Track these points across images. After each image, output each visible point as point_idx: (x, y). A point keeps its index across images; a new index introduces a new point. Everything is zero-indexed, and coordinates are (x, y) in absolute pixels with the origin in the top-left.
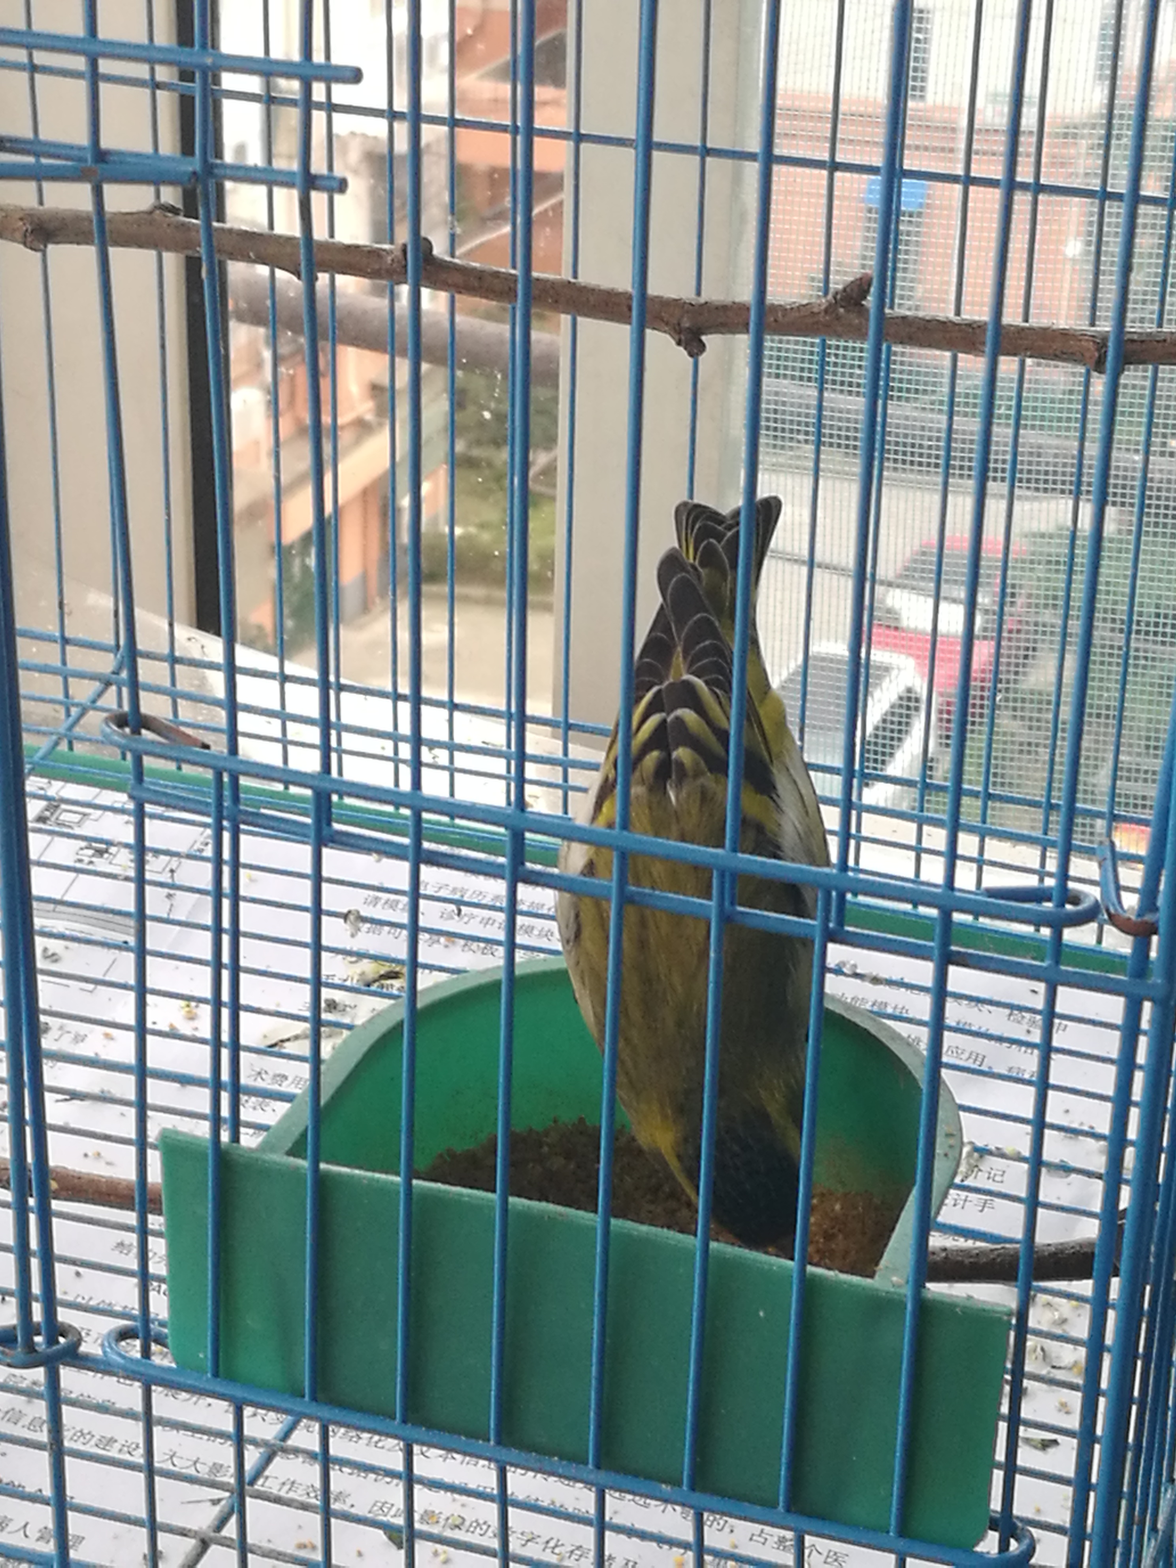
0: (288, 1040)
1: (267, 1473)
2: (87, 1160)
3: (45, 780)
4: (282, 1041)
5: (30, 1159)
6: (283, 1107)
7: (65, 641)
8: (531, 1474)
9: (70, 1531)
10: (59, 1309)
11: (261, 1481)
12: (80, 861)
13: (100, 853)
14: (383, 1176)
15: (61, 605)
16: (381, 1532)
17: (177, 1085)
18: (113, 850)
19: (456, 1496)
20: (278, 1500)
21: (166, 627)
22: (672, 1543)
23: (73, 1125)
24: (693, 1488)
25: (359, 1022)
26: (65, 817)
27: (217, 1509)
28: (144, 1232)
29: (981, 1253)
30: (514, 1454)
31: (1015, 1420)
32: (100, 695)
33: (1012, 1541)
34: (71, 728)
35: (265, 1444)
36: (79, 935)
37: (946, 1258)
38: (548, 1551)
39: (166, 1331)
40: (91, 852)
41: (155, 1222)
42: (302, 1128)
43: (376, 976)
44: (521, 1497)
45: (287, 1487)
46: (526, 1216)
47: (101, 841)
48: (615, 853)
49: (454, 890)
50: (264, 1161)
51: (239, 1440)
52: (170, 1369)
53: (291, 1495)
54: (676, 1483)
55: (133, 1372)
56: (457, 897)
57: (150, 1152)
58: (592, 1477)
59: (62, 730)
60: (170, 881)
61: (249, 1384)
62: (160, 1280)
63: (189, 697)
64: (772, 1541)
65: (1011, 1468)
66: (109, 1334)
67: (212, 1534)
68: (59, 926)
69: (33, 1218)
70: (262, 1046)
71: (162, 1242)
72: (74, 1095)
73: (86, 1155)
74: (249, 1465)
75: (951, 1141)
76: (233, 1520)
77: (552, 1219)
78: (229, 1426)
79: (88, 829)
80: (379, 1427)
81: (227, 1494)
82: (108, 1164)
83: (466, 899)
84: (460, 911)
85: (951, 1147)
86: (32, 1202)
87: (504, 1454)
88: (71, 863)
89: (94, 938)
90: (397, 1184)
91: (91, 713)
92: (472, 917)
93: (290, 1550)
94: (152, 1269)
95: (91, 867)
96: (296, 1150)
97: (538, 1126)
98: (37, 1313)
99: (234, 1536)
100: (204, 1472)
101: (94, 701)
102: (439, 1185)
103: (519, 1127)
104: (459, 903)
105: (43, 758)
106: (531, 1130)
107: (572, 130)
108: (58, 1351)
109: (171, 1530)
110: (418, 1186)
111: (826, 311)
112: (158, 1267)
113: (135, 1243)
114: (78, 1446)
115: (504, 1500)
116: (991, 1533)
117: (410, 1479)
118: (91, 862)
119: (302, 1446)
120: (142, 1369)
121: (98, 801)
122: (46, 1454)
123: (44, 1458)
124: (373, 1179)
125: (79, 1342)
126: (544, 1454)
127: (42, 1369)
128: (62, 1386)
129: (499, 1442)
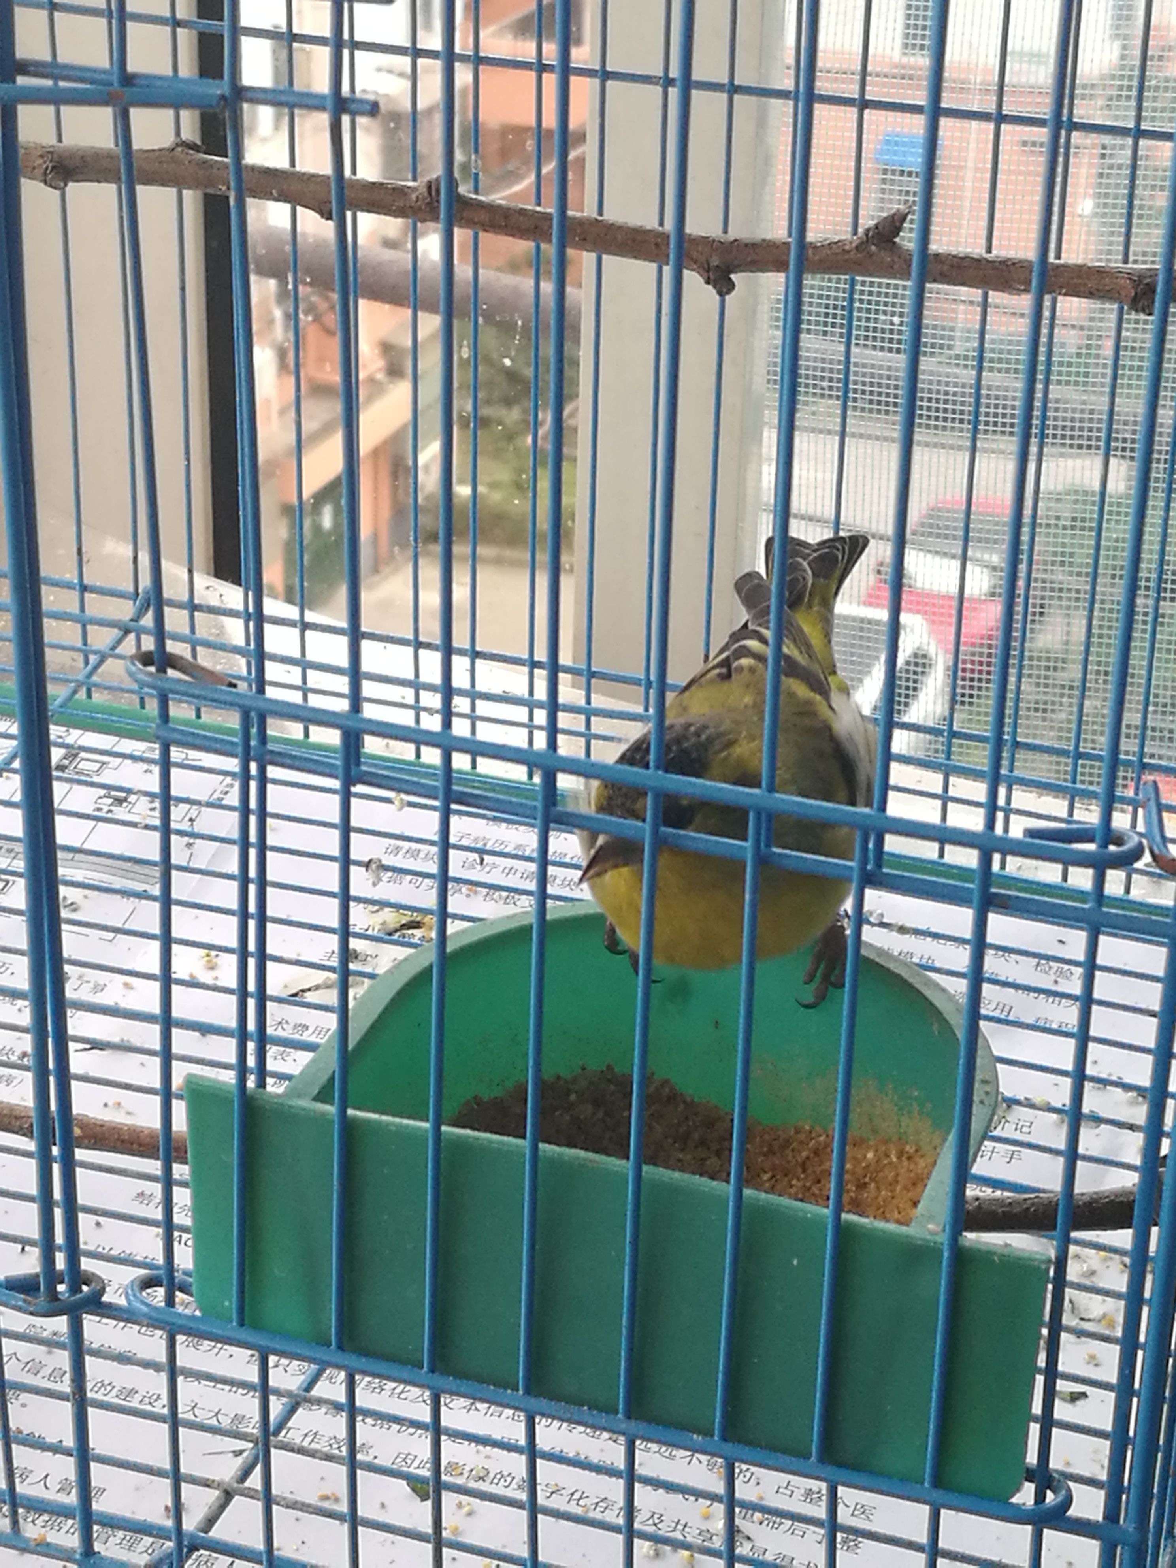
0: (309, 990)
1: (290, 1424)
2: (106, 1110)
3: (65, 729)
4: (303, 991)
5: (53, 1106)
6: (305, 1057)
7: (84, 589)
9: (93, 1484)
10: (83, 1259)
11: (284, 1432)
12: (99, 810)
13: (119, 801)
14: (411, 1122)
15: (80, 553)
16: (405, 1483)
17: (197, 1034)
18: (132, 798)
19: (480, 1447)
20: (301, 1451)
21: (186, 576)
22: (698, 1494)
23: (93, 1075)
24: (724, 1439)
25: (380, 971)
26: (83, 765)
27: (240, 1460)
28: (168, 1182)
29: (1013, 1203)
30: (543, 1404)
31: (1052, 1373)
32: (119, 641)
33: (1049, 1492)
34: (90, 675)
35: (288, 1394)
36: (99, 884)
37: (979, 1206)
38: (574, 1503)
39: (191, 1280)
40: (110, 801)
41: (180, 1171)
42: (331, 1072)
43: (398, 925)
44: (547, 1449)
45: (309, 1439)
46: (555, 1163)
47: (121, 789)
49: (476, 840)
50: (291, 1107)
51: (265, 1390)
52: (195, 1319)
53: (314, 1446)
54: (708, 1433)
55: (157, 1320)
56: (479, 845)
57: (175, 1102)
58: (623, 1426)
59: (81, 677)
60: (190, 829)
61: (274, 1333)
62: (185, 1229)
63: (208, 645)
64: (799, 1494)
65: (1048, 1422)
66: (132, 1283)
67: (235, 1485)
68: (79, 875)
69: (56, 1168)
70: (285, 994)
71: (187, 1192)
72: (96, 1045)
73: (106, 1105)
74: (274, 1415)
75: (988, 1088)
76: (258, 1469)
77: (583, 1165)
78: (255, 1377)
79: (107, 778)
80: (405, 1375)
81: (251, 1445)
82: (129, 1113)
83: (488, 847)
84: (482, 860)
85: (987, 1093)
86: (55, 1151)
87: (534, 1403)
88: (89, 811)
89: (113, 886)
90: (426, 1131)
91: (110, 661)
92: (494, 866)
93: (313, 1500)
94: (177, 1219)
95: (110, 815)
96: (323, 1096)
97: (565, 1073)
98: (60, 1262)
99: (259, 1486)
100: (226, 1423)
101: (113, 648)
102: (468, 1132)
103: (548, 1074)
104: (481, 852)
105: (61, 707)
106: (558, 1077)
107: (597, 67)
108: (81, 1299)
109: (194, 1481)
110: (446, 1132)
111: (857, 248)
112: (182, 1217)
113: (159, 1194)
114: (99, 1397)
115: (532, 1452)
116: (1027, 1484)
117: (437, 1430)
118: (110, 811)
119: (326, 1396)
120: (167, 1318)
121: (116, 749)
122: (69, 1405)
123: (67, 1408)
124: (401, 1125)
125: (102, 1291)
126: (575, 1404)
127: (65, 1318)
128: (86, 1336)
129: (528, 1392)
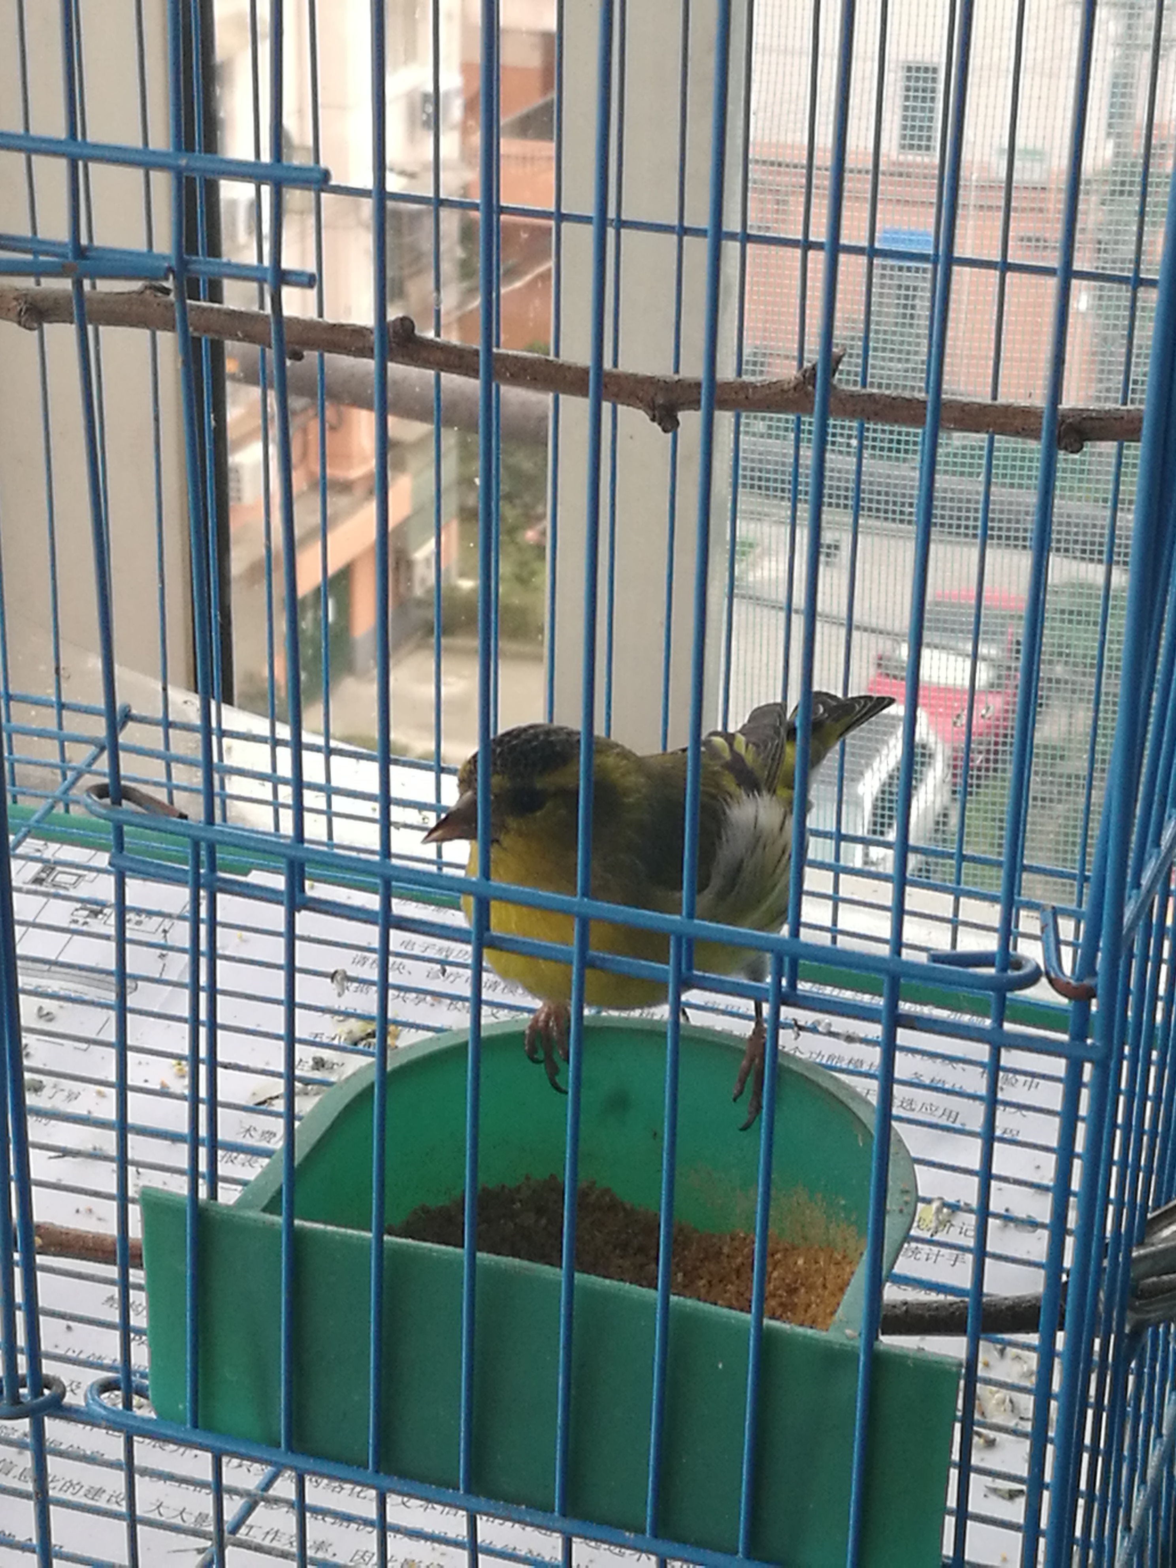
0: (270, 1098)
1: (249, 1522)
3: (42, 843)
6: (262, 1164)
7: (62, 706)
8: (509, 1524)
10: (45, 1362)
11: (243, 1530)
12: (76, 922)
13: (95, 914)
14: (355, 1232)
15: (57, 670)
17: (168, 1143)
18: (107, 911)
19: (436, 1545)
20: (258, 1549)
21: (160, 689)
23: (65, 1182)
24: (655, 1536)
25: (341, 1079)
26: (61, 878)
27: (201, 1558)
28: (125, 1286)
29: (940, 1307)
30: (483, 1502)
31: (965, 1467)
32: (95, 758)
34: (68, 789)
35: (247, 1493)
36: (73, 995)
37: (907, 1311)
39: (147, 1382)
40: (86, 913)
41: (136, 1276)
42: (277, 1186)
43: (363, 1035)
45: (270, 1537)
46: (493, 1271)
47: (96, 902)
48: (577, 920)
49: (438, 952)
50: (240, 1217)
51: (219, 1489)
52: (150, 1420)
53: (275, 1544)
54: (638, 1530)
55: (115, 1422)
56: (441, 957)
57: (131, 1207)
58: (558, 1525)
59: (57, 793)
60: (162, 942)
61: (228, 1435)
62: (141, 1332)
65: (962, 1515)
66: (92, 1386)
68: (55, 986)
69: (18, 1272)
70: (251, 1104)
71: (142, 1295)
72: (66, 1153)
73: (78, 1211)
74: (230, 1515)
75: (906, 1198)
78: (208, 1476)
79: (83, 891)
80: (352, 1476)
81: (209, 1543)
82: (99, 1219)
83: (451, 959)
84: (445, 971)
85: (906, 1203)
86: (16, 1256)
87: (474, 1502)
88: (65, 924)
89: (87, 998)
90: (369, 1240)
91: (87, 777)
92: (459, 976)
94: (134, 1321)
95: (85, 928)
96: (272, 1207)
97: (509, 1183)
98: (22, 1365)
100: (190, 1522)
101: (90, 765)
102: (410, 1241)
103: (487, 1183)
104: (444, 963)
106: (503, 1186)
107: (553, 210)
108: (43, 1403)
110: (389, 1242)
111: (795, 388)
112: (139, 1320)
113: (117, 1296)
115: (474, 1548)
117: (383, 1527)
118: (85, 923)
119: (282, 1495)
120: (124, 1420)
121: (92, 863)
122: (32, 1503)
123: (29, 1507)
124: (345, 1235)
125: (63, 1395)
126: (513, 1502)
127: (27, 1421)
128: (47, 1435)
129: (468, 1491)
